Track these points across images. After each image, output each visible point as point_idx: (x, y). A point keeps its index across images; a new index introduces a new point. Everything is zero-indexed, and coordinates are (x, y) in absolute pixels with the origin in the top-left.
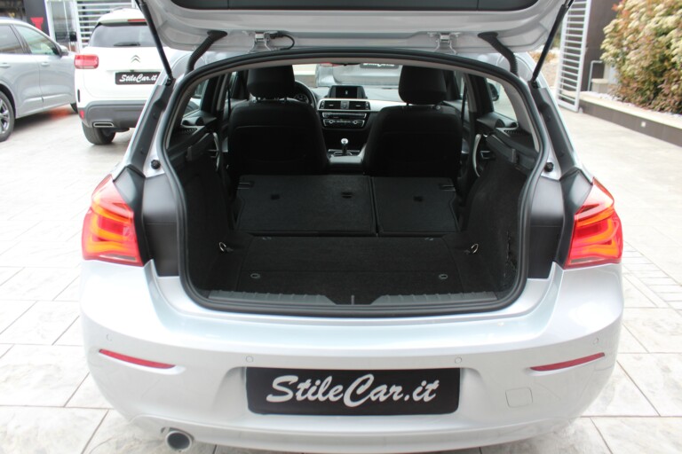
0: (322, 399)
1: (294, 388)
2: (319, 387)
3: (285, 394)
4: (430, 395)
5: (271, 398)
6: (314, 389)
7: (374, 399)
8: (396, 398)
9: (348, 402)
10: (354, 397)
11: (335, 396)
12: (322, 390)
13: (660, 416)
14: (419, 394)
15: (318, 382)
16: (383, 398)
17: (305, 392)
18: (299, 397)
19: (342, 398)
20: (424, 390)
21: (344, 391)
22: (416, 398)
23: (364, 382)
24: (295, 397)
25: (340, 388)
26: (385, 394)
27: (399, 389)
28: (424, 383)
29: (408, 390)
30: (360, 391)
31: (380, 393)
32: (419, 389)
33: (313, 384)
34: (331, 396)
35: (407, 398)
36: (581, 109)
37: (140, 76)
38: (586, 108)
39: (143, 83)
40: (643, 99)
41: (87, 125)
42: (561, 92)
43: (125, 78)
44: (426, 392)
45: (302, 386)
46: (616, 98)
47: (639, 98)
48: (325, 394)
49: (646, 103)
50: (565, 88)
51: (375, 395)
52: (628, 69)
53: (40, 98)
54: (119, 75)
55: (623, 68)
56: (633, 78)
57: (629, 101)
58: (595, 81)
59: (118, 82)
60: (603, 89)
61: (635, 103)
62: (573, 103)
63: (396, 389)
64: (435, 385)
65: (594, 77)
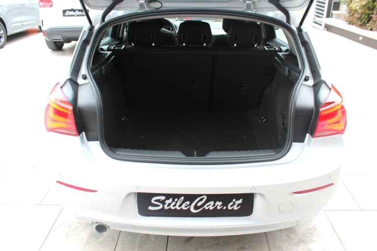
0: (178, 208)
1: (163, 202)
2: (177, 202)
3: (158, 206)
4: (237, 206)
5: (150, 208)
6: (174, 203)
7: (206, 208)
8: (219, 208)
9: (192, 210)
10: (196, 207)
11: (186, 207)
12: (178, 204)
13: (362, 210)
14: (231, 206)
15: (176, 200)
16: (211, 208)
17: (169, 205)
18: (166, 207)
19: (189, 208)
20: (234, 204)
21: (190, 205)
22: (230, 208)
23: (201, 200)
24: (163, 207)
25: (188, 203)
26: (213, 206)
27: (221, 203)
28: (234, 200)
29: (225, 204)
30: (199, 205)
31: (210, 206)
32: (232, 203)
33: (173, 201)
34: (183, 207)
35: (225, 208)
36: (325, 29)
37: (77, 12)
38: (328, 28)
39: (78, 15)
40: (361, 23)
41: (48, 40)
42: (314, 19)
43: (68, 13)
44: (235, 205)
45: (168, 202)
46: (346, 22)
47: (359, 23)
48: (180, 206)
49: (363, 26)
50: (317, 16)
51: (207, 206)
52: (354, 6)
53: (21, 24)
54: (64, 11)
55: (351, 5)
56: (356, 11)
57: (353, 24)
58: (335, 12)
59: (64, 15)
60: (338, 17)
61: (356, 25)
62: (321, 25)
63: (219, 203)
64: (240, 201)
65: (334, 10)
